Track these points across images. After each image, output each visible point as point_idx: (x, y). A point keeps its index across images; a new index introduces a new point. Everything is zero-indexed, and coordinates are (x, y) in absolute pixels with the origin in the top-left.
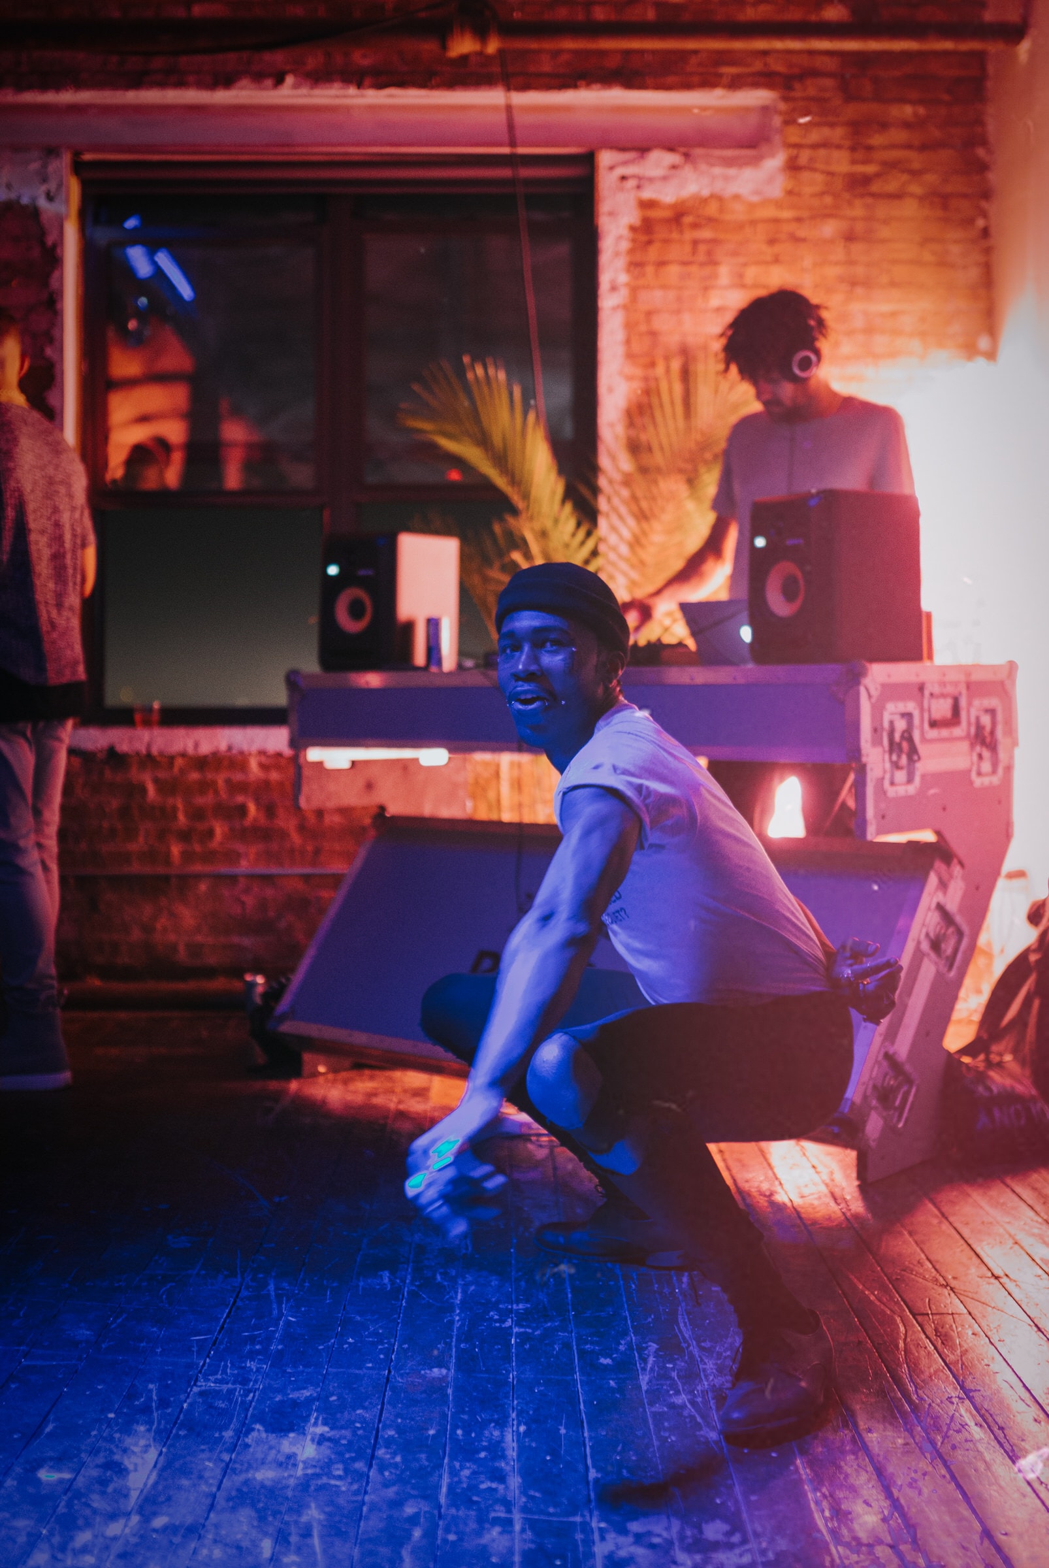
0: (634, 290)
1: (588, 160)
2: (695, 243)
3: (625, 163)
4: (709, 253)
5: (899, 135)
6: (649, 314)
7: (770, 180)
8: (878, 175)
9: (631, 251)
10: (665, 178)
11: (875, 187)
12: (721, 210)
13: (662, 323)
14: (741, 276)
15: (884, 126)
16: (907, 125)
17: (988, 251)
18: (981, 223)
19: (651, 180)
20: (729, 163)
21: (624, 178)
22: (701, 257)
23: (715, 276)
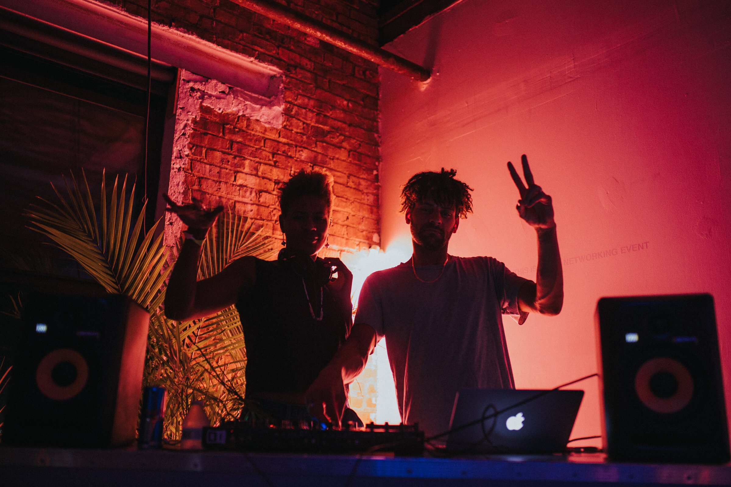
0: (192, 162)
1: (173, 72)
2: (232, 142)
3: (195, 81)
4: (239, 150)
5: (340, 114)
6: (200, 179)
7: (275, 117)
8: (329, 132)
9: (192, 136)
10: (218, 98)
11: (328, 139)
12: (248, 126)
13: (209, 187)
14: (257, 169)
15: (334, 108)
16: (345, 110)
17: (378, 188)
18: (375, 172)
19: (210, 96)
20: (256, 101)
21: (193, 89)
22: (234, 151)
23: (243, 165)
